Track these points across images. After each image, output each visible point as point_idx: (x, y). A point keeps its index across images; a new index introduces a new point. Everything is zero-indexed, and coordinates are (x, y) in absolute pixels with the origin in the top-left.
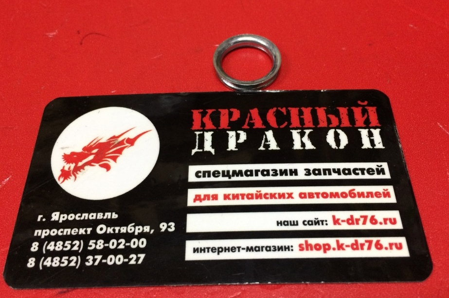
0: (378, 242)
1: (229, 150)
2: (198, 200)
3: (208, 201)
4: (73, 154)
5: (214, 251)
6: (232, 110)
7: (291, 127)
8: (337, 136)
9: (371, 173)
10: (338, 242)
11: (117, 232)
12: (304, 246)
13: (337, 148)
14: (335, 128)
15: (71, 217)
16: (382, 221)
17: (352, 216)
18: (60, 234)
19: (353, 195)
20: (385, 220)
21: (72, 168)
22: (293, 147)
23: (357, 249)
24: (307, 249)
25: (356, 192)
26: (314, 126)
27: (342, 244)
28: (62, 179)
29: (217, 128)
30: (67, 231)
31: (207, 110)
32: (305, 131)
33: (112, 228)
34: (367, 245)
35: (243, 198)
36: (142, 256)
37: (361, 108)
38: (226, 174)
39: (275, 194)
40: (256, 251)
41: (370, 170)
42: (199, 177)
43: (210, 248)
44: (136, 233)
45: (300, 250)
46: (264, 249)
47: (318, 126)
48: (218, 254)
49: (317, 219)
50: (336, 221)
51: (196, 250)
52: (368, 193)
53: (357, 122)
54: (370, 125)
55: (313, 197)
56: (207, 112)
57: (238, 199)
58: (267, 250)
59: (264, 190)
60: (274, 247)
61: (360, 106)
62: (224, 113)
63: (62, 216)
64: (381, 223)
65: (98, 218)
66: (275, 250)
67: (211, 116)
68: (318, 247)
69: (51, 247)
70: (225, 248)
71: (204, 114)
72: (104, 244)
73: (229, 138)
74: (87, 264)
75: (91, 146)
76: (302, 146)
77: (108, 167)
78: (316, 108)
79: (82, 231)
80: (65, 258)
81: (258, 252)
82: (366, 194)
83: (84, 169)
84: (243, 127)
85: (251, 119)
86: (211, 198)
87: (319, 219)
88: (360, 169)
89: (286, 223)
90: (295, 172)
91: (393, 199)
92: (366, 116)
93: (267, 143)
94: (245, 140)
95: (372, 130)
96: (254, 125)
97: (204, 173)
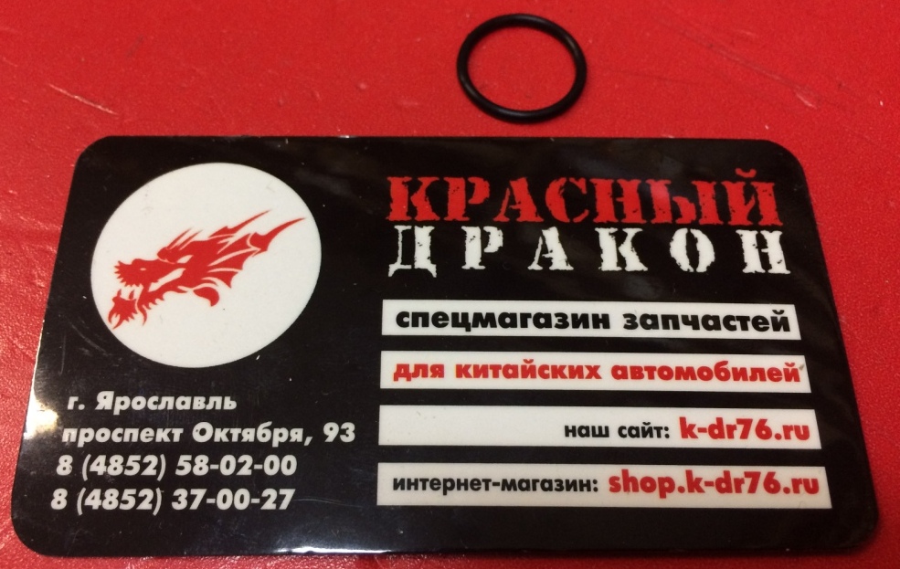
0: (771, 475)
1: (466, 267)
2: (402, 376)
3: (425, 379)
4: (138, 263)
5: (436, 486)
6: (471, 180)
7: (596, 220)
8: (691, 243)
9: (761, 326)
10: (689, 474)
11: (235, 439)
12: (621, 482)
13: (692, 270)
14: (690, 226)
15: (139, 403)
16: (781, 432)
17: (720, 420)
18: (117, 439)
19: (723, 374)
20: (787, 429)
21: (137, 296)
22: (601, 265)
23: (728, 490)
24: (626, 489)
25: (729, 367)
26: (645, 222)
27: (699, 480)
28: (116, 319)
29: (442, 219)
30: (131, 434)
31: (419, 179)
32: (626, 230)
33: (226, 430)
34: (748, 481)
35: (496, 375)
36: (289, 494)
37: (743, 184)
38: (460, 320)
39: (563, 367)
40: (522, 489)
41: (760, 321)
42: (406, 325)
43: (427, 480)
44: (275, 444)
45: (612, 490)
46: (538, 485)
47: (653, 222)
48: (445, 493)
49: (649, 423)
50: (687, 430)
51: (398, 484)
52: (755, 371)
53: (732, 215)
54: (761, 223)
55: (641, 377)
56: (421, 183)
57: (486, 376)
58: (544, 489)
59: (540, 358)
60: (559, 481)
61: (740, 179)
62: (456, 186)
63: (119, 399)
64: (778, 437)
65: (196, 407)
66: (560, 489)
67: (429, 191)
68: (648, 485)
69: (99, 466)
70: (459, 480)
71: (413, 187)
72: (208, 464)
73: (467, 241)
74: (176, 506)
75: (177, 248)
76: (618, 264)
77: (213, 297)
78: (648, 181)
79: (162, 435)
80: (128, 494)
81: (526, 492)
82: (749, 373)
83: (162, 299)
84: (496, 219)
85: (512, 201)
86: (430, 373)
87: (652, 425)
88: (739, 318)
89: (583, 431)
90: (603, 321)
91: (803, 386)
92: (752, 203)
93: (547, 256)
94: (500, 248)
95: (765, 234)
96: (519, 216)
97: (416, 316)
